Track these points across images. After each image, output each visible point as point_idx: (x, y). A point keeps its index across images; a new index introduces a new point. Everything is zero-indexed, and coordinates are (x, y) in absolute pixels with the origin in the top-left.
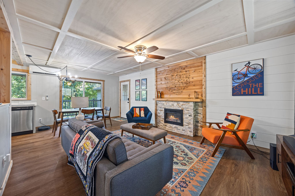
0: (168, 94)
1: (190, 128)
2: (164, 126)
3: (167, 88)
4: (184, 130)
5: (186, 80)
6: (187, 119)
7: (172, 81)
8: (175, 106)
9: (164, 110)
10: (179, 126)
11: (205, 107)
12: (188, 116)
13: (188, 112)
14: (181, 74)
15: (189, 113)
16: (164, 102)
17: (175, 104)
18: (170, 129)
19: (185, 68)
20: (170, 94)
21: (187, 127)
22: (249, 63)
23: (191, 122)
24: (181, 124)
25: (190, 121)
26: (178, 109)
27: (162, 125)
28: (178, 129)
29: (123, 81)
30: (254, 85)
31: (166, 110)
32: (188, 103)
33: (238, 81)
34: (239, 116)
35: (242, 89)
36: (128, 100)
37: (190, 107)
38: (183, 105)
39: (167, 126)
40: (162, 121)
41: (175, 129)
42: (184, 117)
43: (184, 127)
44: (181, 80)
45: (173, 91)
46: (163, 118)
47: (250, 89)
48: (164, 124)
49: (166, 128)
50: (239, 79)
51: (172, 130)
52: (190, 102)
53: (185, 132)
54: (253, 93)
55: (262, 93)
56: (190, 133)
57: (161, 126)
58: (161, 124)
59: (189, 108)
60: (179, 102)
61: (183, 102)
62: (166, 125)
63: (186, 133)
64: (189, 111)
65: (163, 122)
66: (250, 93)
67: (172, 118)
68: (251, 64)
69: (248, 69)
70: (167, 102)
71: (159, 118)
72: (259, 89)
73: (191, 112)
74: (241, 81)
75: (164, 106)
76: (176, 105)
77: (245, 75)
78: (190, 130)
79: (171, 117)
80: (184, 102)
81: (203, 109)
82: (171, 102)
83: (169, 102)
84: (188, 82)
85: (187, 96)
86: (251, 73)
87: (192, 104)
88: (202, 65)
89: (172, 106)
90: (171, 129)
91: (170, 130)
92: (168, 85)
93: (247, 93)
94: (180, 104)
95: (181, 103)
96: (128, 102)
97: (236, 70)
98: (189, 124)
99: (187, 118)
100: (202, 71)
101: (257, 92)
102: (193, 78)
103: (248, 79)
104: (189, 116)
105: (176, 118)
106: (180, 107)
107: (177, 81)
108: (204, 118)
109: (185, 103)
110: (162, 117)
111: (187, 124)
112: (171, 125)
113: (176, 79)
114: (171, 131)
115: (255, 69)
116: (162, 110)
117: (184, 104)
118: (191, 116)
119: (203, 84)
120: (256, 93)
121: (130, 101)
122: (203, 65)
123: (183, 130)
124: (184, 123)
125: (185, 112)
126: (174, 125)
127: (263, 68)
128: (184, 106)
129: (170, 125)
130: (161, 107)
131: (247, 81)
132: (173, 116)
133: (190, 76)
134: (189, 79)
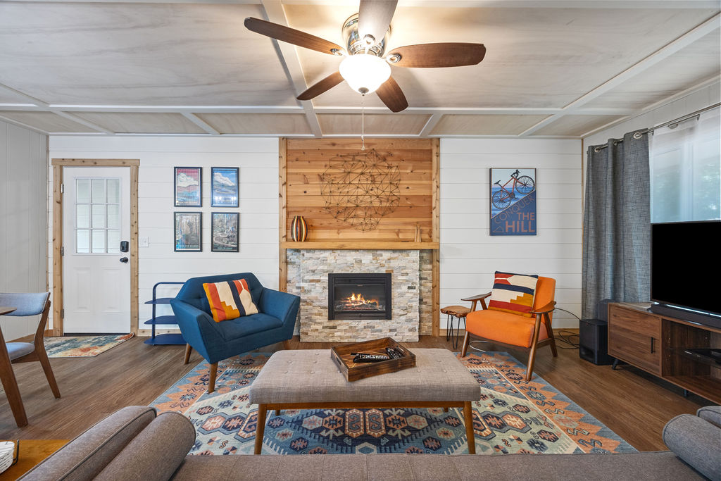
0: (331, 228)
1: (410, 320)
2: (328, 330)
3: (329, 208)
4: (395, 330)
5: (388, 190)
6: (401, 298)
7: (346, 190)
8: (367, 264)
9: (325, 278)
10: (378, 321)
11: (439, 262)
12: (404, 288)
13: (404, 278)
14: (375, 171)
15: (407, 281)
16: (327, 254)
17: (367, 258)
18: (349, 334)
19: (388, 159)
20: (339, 229)
21: (403, 318)
22: (517, 172)
23: (414, 304)
24: (387, 315)
25: (412, 301)
26: (376, 272)
27: (320, 327)
28: (377, 331)
29: (83, 161)
30: (524, 216)
31: (334, 278)
32: (404, 254)
33: (501, 205)
34: (536, 276)
35: (507, 222)
36: (124, 247)
37: (412, 264)
38: (392, 261)
39: (338, 328)
40: (320, 315)
41: (365, 331)
42: (395, 292)
43: (392, 321)
44: (376, 190)
45: (351, 221)
46: (326, 303)
47: (518, 222)
48: (326, 324)
49: (336, 334)
50: (502, 201)
51: (354, 337)
52: (412, 252)
53: (396, 335)
54: (523, 231)
55: (533, 231)
56: (410, 334)
57: (316, 334)
58: (314, 327)
59: (407, 266)
60: (379, 252)
61: (391, 252)
62: (335, 327)
63: (401, 337)
64: (407, 274)
65: (324, 319)
66: (518, 231)
67: (356, 302)
68: (520, 175)
69: (515, 184)
70: (339, 252)
71: (306, 307)
72: (530, 222)
73: (414, 278)
74: (505, 205)
75: (326, 268)
76: (368, 262)
77: (512, 195)
78: (410, 326)
79: (353, 298)
80: (394, 251)
81: (433, 267)
82: (353, 253)
83: (344, 253)
84: (394, 198)
85: (394, 236)
86: (519, 192)
87: (415, 256)
88: (432, 159)
89: (356, 266)
90: (354, 334)
91: (351, 337)
92: (334, 201)
93: (514, 231)
94: (380, 258)
95: (386, 255)
96: (125, 260)
97: (497, 183)
98: (407, 309)
99: (402, 295)
100: (431, 174)
101: (528, 229)
102: (408, 188)
103: (516, 204)
104: (409, 288)
105: (370, 299)
106: (382, 266)
107: (361, 191)
108: (435, 289)
109: (396, 255)
110: (318, 304)
111: (402, 312)
112: (354, 323)
113: (359, 186)
114: (353, 340)
115: (525, 185)
116: (319, 281)
117: (395, 258)
118: (415, 289)
119: (433, 206)
120: (526, 231)
121: (135, 255)
122: (434, 158)
123: (391, 330)
124: (395, 311)
125: (397, 278)
126: (362, 321)
127: (535, 185)
128: (394, 264)
129: (348, 324)
130: (313, 271)
131: (515, 207)
132: (359, 296)
133: (401, 182)
134: (397, 190)
